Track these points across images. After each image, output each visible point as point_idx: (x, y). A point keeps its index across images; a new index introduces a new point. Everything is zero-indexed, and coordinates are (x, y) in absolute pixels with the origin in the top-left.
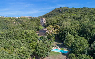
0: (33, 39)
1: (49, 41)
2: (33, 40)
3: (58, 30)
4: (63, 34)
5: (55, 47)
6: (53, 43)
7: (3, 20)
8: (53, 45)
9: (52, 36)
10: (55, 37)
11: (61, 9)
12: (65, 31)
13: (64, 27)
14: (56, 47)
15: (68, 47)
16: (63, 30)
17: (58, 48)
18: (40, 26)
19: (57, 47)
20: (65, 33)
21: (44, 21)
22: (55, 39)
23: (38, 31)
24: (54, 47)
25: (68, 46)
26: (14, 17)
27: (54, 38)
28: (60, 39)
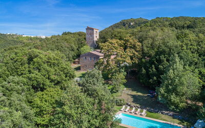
0: (53, 77)
1: (106, 86)
2: (52, 81)
3: (134, 54)
4: (154, 64)
5: (128, 107)
6: (119, 94)
7: (15, 41)
8: (120, 98)
9: (116, 72)
10: (125, 73)
11: (132, 22)
12: (159, 53)
13: (157, 43)
14: (131, 107)
15: (173, 110)
16: (153, 53)
17: (136, 110)
18: (85, 47)
19: (134, 109)
20: (160, 61)
21: (95, 35)
22: (125, 81)
23: (79, 60)
24: (124, 107)
25: (173, 104)
26: (38, 36)
27: (122, 76)
28: (141, 81)
